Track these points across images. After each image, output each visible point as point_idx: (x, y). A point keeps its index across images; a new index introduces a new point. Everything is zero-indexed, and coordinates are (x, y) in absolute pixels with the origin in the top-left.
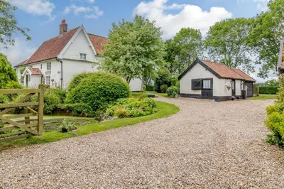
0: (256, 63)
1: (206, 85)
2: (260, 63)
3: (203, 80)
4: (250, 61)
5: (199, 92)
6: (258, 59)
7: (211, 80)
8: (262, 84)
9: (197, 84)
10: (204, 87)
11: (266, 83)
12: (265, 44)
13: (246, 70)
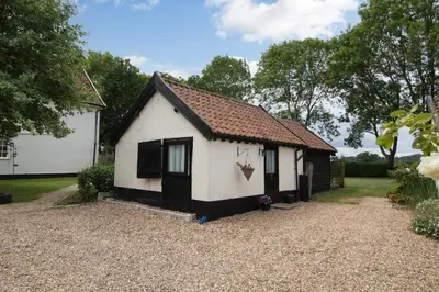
0: (342, 120)
1: (175, 163)
2: (348, 120)
3: (166, 143)
4: (332, 116)
5: (156, 186)
6: (344, 112)
7: (189, 144)
8: (351, 158)
10: (171, 169)
11: (360, 156)
12: (356, 86)
13: (325, 133)
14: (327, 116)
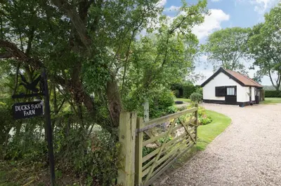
0: (250, 68)
1: (230, 92)
2: (254, 69)
3: (226, 87)
5: (223, 99)
6: (252, 64)
7: (235, 87)
9: (221, 91)
10: (228, 94)
14: (241, 67)
